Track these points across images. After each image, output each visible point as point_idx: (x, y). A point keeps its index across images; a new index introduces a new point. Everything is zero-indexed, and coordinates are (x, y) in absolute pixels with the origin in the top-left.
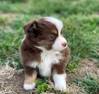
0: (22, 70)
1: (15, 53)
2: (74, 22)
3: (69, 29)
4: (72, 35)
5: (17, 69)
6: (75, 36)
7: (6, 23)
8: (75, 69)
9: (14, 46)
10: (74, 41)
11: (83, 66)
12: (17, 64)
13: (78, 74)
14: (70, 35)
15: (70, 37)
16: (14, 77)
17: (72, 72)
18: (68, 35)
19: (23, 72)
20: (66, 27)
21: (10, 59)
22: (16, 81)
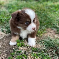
0: (9, 34)
1: (6, 24)
2: (45, 6)
3: (41, 10)
4: (42, 14)
5: (6, 33)
6: (44, 15)
7: (3, 5)
8: (42, 34)
9: (6, 19)
10: (43, 18)
11: (47, 33)
12: (6, 30)
14: (41, 14)
15: (41, 15)
16: (4, 38)
17: (40, 36)
18: (40, 14)
19: (10, 35)
20: (39, 9)
21: (2, 27)
22: (5, 41)
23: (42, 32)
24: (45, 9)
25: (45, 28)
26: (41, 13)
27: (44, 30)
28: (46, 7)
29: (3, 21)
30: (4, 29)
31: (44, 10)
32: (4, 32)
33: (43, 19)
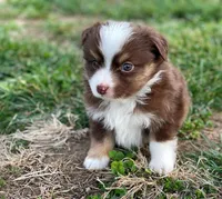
0: (86, 130)
1: (75, 96)
2: (208, 36)
3: (194, 49)
4: (199, 64)
5: (75, 128)
6: (205, 66)
8: (197, 132)
10: (202, 75)
11: (216, 127)
12: (77, 117)
13: (202, 142)
14: (194, 61)
15: (195, 66)
16: (68, 144)
17: (191, 138)
18: (191, 63)
19: (88, 134)
21: (63, 108)
22: (71, 153)
23: (197, 125)
24: (210, 45)
25: (211, 111)
26: (197, 59)
27: (204, 118)
28: (214, 38)
29: (65, 85)
30: (68, 115)
31: (206, 50)
32: (69, 125)
33: (203, 80)
